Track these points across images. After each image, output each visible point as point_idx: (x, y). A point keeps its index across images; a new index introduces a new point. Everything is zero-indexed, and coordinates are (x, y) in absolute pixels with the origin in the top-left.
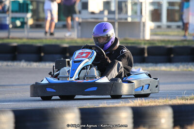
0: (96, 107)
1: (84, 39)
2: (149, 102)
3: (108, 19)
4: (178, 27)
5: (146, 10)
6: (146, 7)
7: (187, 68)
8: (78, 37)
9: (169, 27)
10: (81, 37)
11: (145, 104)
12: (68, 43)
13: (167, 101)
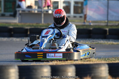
0: (29, 65)
1: (23, 24)
2: (61, 63)
3: (38, 11)
4: (81, 17)
5: (61, 6)
6: (61, 5)
7: (86, 42)
8: (19, 22)
9: (75, 17)
10: (21, 22)
11: (59, 64)
12: (12, 26)
13: (72, 62)
